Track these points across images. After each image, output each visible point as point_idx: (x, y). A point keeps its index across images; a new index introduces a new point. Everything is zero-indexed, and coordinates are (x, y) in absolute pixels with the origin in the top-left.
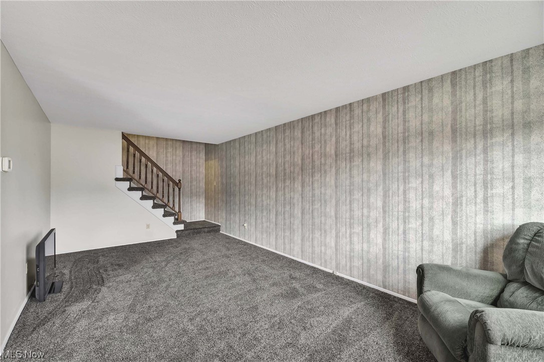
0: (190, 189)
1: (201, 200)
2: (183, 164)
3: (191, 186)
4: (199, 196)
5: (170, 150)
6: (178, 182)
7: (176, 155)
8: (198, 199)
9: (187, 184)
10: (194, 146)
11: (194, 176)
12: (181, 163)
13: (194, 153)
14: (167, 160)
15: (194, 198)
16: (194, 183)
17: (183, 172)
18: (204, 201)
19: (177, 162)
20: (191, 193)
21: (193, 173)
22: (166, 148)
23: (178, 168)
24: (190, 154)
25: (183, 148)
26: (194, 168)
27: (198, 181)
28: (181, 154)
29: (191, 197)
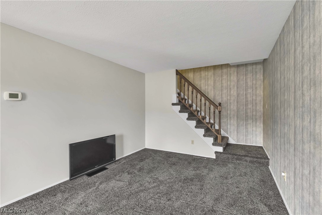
0: (244, 112)
1: (258, 124)
2: (237, 88)
3: (246, 109)
4: (256, 119)
5: (225, 77)
6: (218, 105)
7: (230, 81)
8: (254, 123)
9: (242, 107)
10: (250, 68)
11: (249, 99)
12: (236, 88)
13: (250, 75)
14: (222, 87)
15: (250, 121)
16: (250, 106)
17: (238, 95)
18: (262, 125)
19: (231, 87)
20: (247, 116)
21: (249, 96)
22: (222, 76)
23: (232, 92)
24: (245, 78)
25: (237, 73)
26: (250, 91)
27: (254, 104)
28: (235, 79)
29: (246, 120)
